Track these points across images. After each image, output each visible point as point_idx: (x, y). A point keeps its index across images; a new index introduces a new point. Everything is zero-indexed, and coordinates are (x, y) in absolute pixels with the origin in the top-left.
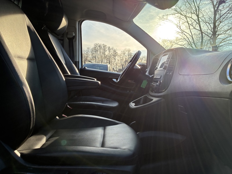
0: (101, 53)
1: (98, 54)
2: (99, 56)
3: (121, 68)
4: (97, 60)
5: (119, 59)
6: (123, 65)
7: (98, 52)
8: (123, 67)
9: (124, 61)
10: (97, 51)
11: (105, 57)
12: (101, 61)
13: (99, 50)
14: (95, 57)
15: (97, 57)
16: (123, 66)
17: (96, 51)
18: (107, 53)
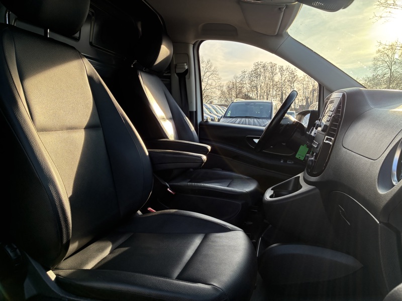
0: (267, 79)
1: (261, 82)
2: (263, 85)
3: (304, 104)
4: (259, 91)
5: (300, 88)
6: (308, 98)
7: (261, 78)
8: (307, 101)
9: (310, 90)
10: (260, 75)
11: (273, 85)
12: (265, 94)
13: (262, 74)
14: (256, 87)
15: (259, 87)
16: (309, 100)
17: (258, 75)
18: (277, 78)
